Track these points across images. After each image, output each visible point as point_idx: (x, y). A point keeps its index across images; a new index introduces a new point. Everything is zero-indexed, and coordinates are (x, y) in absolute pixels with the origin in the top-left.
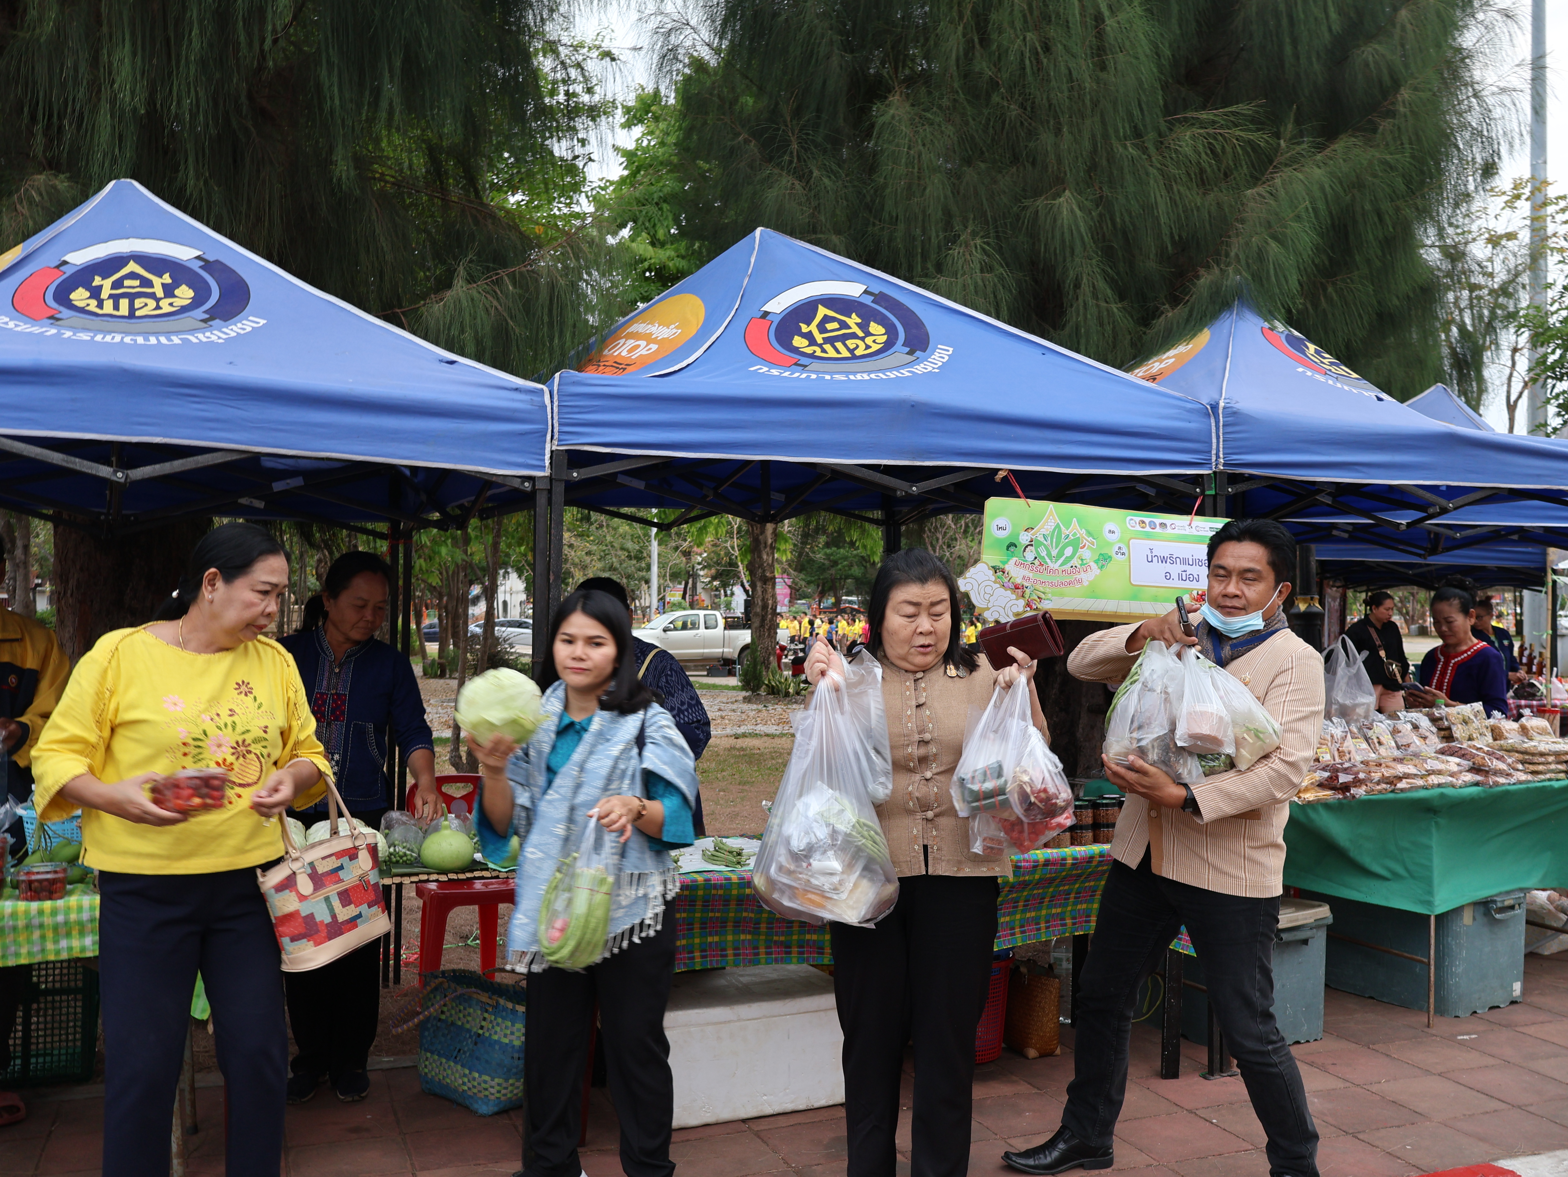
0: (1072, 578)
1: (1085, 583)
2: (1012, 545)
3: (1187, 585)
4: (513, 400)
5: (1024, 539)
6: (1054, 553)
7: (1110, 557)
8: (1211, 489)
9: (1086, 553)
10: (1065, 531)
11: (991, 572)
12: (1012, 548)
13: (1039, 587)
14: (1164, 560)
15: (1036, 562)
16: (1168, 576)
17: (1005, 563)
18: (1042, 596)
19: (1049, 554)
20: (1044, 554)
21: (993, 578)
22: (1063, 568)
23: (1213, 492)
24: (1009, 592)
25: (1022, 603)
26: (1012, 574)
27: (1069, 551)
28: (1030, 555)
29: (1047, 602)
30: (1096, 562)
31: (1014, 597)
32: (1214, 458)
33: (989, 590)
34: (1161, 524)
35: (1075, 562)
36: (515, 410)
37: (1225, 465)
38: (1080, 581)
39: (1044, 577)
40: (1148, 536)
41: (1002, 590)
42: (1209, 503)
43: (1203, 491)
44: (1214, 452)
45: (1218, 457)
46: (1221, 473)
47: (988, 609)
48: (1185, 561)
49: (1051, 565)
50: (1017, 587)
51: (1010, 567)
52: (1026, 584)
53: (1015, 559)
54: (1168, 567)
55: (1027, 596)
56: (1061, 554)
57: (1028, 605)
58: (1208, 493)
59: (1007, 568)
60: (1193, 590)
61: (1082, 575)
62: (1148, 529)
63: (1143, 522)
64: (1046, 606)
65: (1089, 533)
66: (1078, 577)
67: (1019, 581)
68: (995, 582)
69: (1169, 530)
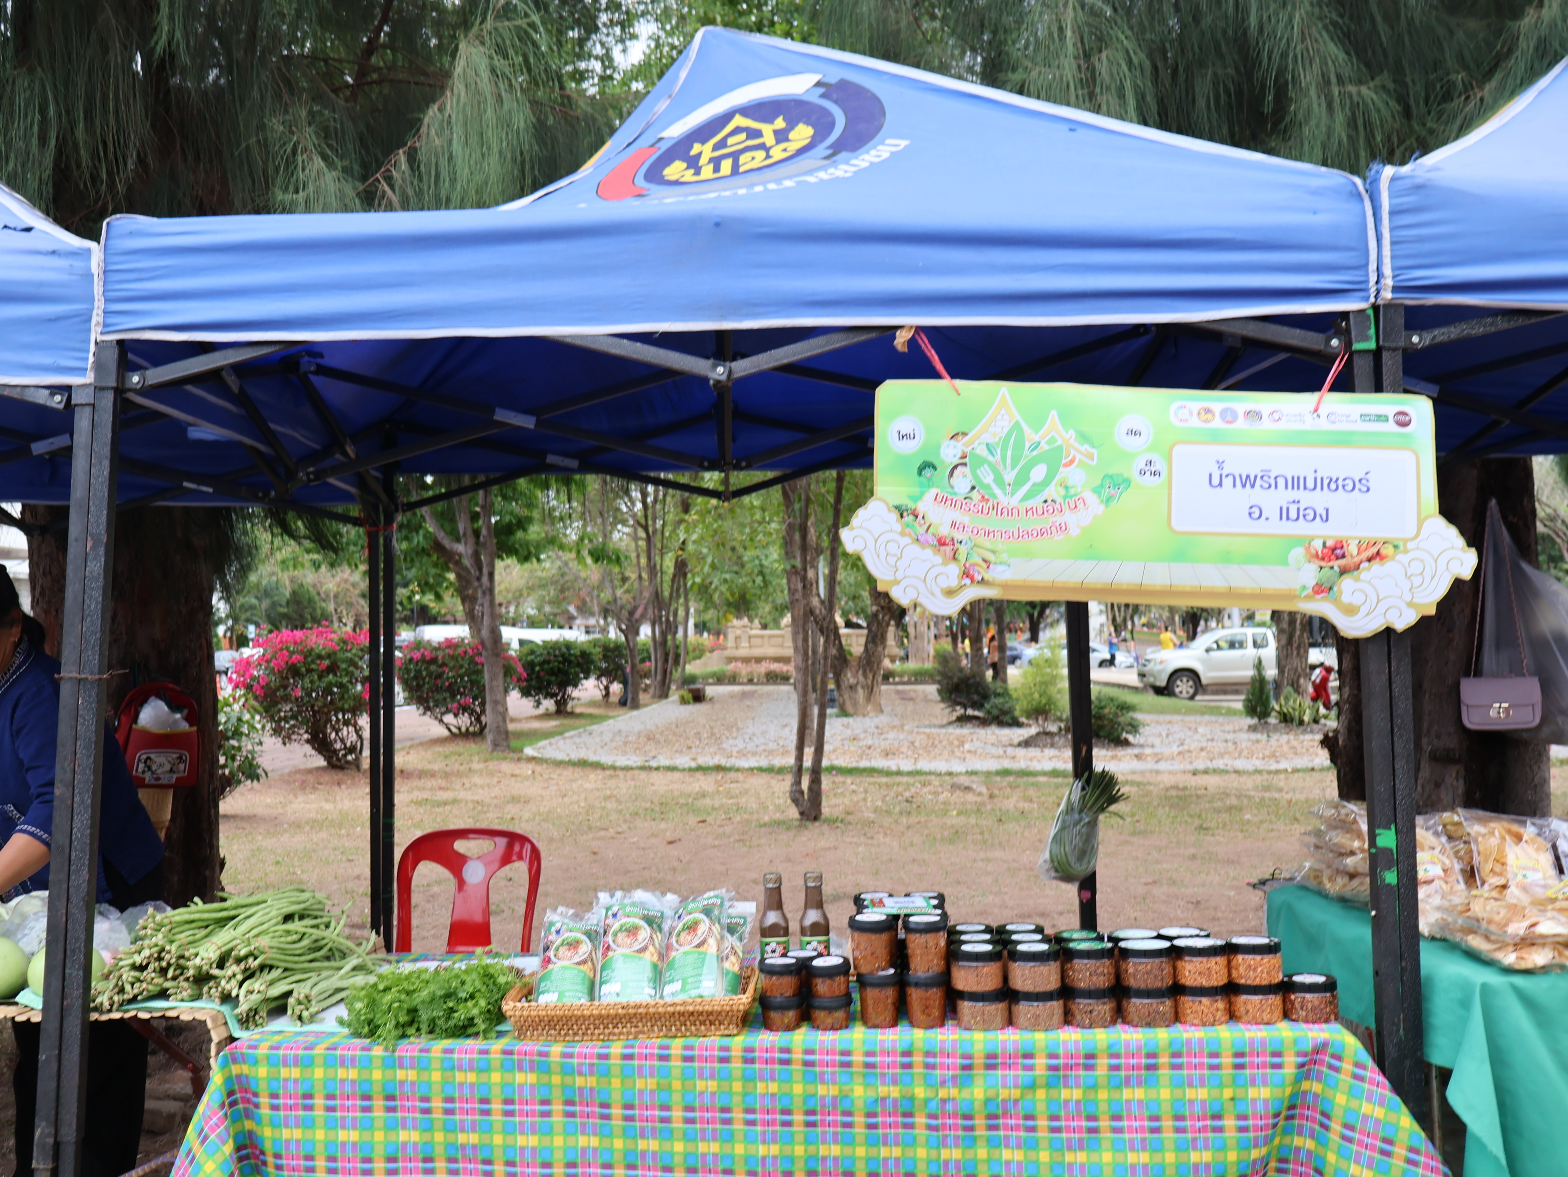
0: (1046, 522)
1: (1074, 531)
2: (926, 466)
3: (1302, 528)
4: (43, 268)
5: (949, 453)
6: (1009, 476)
7: (1128, 482)
8: (1366, 338)
9: (1075, 476)
10: (1030, 435)
11: (895, 515)
12: (928, 472)
13: (981, 540)
14: (1248, 481)
15: (975, 494)
16: (1256, 513)
17: (917, 498)
18: (991, 557)
19: (999, 480)
20: (989, 479)
21: (898, 527)
22: (1029, 504)
23: (1372, 345)
24: (928, 552)
25: (954, 571)
26: (931, 518)
27: (1038, 473)
28: (962, 482)
29: (1000, 568)
30: (1097, 491)
31: (938, 559)
32: (1373, 278)
33: (893, 548)
34: (1248, 413)
35: (1053, 491)
36: (41, 284)
37: (1395, 289)
38: (1063, 528)
39: (992, 522)
40: (1216, 438)
41: (915, 549)
42: (1363, 369)
43: (1348, 344)
44: (1373, 266)
45: (1380, 276)
46: (1389, 306)
47: (897, 582)
48: (1296, 483)
49: (1004, 501)
50: (942, 542)
51: (925, 506)
52: (958, 536)
53: (933, 491)
54: (1257, 495)
55: (962, 557)
56: (1022, 478)
57: (966, 574)
58: (1357, 346)
59: (921, 509)
60: (1313, 538)
61: (1068, 517)
62: (1217, 423)
63: (1208, 411)
64: (1000, 574)
65: (1084, 437)
66: (1059, 519)
67: (945, 531)
68: (902, 534)
69: (1266, 424)
